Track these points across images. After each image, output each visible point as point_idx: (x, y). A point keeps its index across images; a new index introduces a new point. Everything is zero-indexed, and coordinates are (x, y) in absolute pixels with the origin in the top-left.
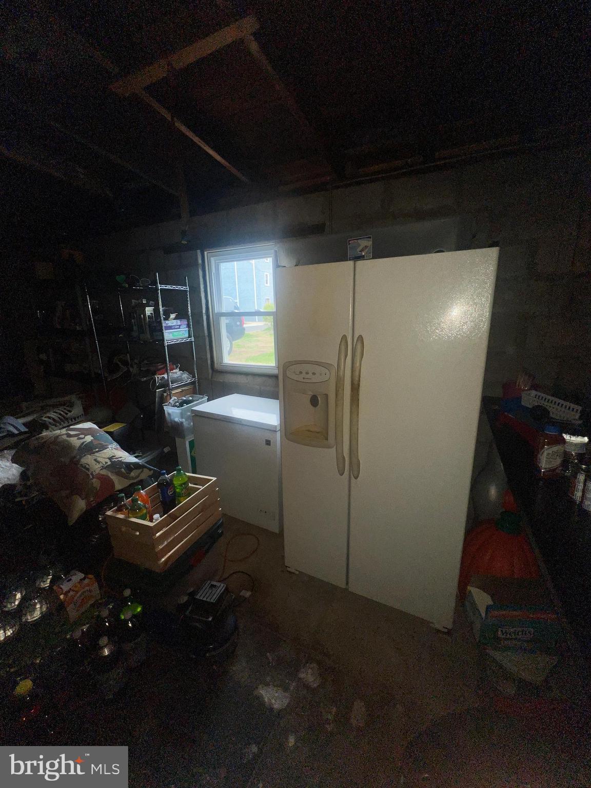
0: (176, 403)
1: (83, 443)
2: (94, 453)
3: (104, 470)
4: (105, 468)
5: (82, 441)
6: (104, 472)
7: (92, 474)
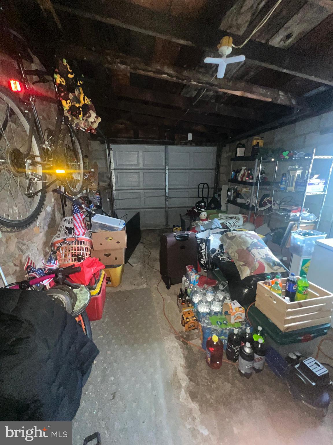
0: (300, 232)
1: (253, 242)
2: (258, 249)
3: (262, 260)
4: (262, 259)
5: (252, 241)
6: (262, 261)
7: (256, 259)
